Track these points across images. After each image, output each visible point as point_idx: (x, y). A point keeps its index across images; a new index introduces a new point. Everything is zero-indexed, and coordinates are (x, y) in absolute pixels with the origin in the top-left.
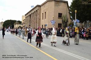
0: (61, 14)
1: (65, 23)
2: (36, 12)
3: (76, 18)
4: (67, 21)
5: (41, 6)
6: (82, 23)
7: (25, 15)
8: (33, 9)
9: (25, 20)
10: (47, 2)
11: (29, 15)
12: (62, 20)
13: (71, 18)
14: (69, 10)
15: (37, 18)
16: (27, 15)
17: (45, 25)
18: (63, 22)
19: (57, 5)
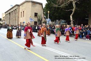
0: (37, 13)
1: (40, 21)
2: (15, 11)
3: (49, 18)
4: (42, 20)
5: (19, 6)
6: (53, 21)
7: (5, 13)
8: (12, 8)
9: (4, 17)
10: (25, 2)
11: (9, 13)
12: (38, 19)
13: (44, 18)
14: (43, 11)
15: (16, 16)
16: (7, 13)
17: (23, 22)
18: (38, 20)
19: (34, 5)
